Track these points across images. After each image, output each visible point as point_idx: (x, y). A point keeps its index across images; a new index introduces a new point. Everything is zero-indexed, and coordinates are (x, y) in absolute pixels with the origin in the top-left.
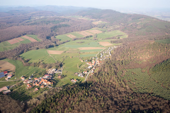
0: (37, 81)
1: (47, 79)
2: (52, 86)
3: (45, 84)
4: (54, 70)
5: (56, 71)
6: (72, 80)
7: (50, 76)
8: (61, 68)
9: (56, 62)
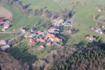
0: (41, 35)
1: (53, 34)
2: (62, 43)
3: (52, 40)
4: (61, 21)
5: (65, 23)
6: (87, 38)
7: (57, 29)
8: (71, 19)
9: (64, 10)
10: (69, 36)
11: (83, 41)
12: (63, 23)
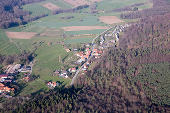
1: (3, 83)
2: (13, 94)
6: (48, 84)
7: (9, 77)
8: (31, 63)
10: (25, 84)
11: (43, 89)
12: (20, 68)
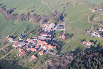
0: (31, 44)
1: (45, 41)
2: (56, 51)
3: (45, 48)
4: (52, 25)
5: (56, 27)
6: (83, 43)
7: (48, 35)
8: (63, 22)
9: (54, 13)
10: (63, 42)
11: (80, 47)
